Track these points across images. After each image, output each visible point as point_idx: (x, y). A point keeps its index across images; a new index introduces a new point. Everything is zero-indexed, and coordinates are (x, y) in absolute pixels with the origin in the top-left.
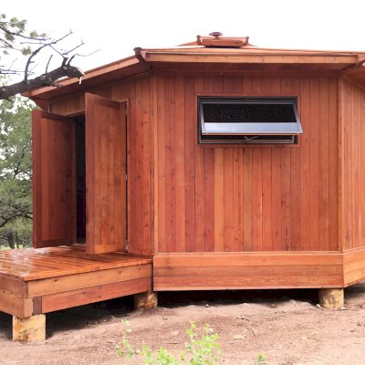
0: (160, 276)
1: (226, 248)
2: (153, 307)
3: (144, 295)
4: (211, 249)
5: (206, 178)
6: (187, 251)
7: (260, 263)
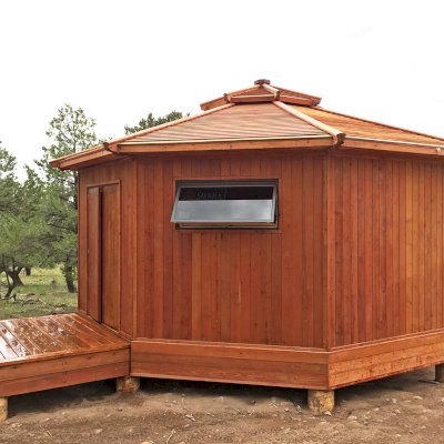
0: (138, 361)
1: (203, 337)
2: (131, 392)
3: (122, 378)
4: (188, 337)
5: (183, 264)
6: (164, 337)
7: (237, 356)
